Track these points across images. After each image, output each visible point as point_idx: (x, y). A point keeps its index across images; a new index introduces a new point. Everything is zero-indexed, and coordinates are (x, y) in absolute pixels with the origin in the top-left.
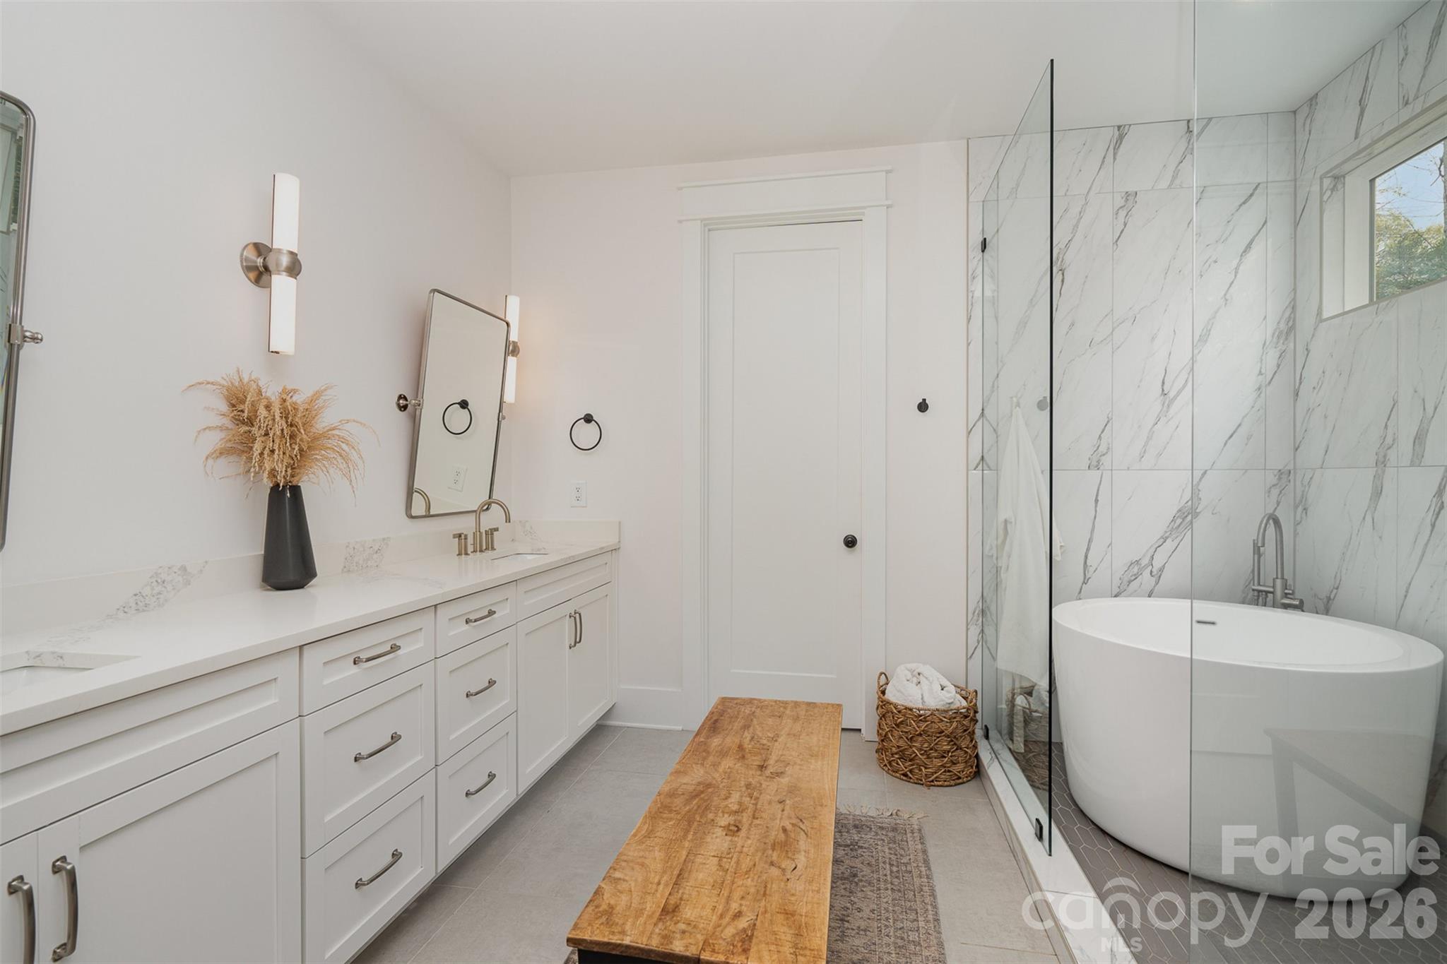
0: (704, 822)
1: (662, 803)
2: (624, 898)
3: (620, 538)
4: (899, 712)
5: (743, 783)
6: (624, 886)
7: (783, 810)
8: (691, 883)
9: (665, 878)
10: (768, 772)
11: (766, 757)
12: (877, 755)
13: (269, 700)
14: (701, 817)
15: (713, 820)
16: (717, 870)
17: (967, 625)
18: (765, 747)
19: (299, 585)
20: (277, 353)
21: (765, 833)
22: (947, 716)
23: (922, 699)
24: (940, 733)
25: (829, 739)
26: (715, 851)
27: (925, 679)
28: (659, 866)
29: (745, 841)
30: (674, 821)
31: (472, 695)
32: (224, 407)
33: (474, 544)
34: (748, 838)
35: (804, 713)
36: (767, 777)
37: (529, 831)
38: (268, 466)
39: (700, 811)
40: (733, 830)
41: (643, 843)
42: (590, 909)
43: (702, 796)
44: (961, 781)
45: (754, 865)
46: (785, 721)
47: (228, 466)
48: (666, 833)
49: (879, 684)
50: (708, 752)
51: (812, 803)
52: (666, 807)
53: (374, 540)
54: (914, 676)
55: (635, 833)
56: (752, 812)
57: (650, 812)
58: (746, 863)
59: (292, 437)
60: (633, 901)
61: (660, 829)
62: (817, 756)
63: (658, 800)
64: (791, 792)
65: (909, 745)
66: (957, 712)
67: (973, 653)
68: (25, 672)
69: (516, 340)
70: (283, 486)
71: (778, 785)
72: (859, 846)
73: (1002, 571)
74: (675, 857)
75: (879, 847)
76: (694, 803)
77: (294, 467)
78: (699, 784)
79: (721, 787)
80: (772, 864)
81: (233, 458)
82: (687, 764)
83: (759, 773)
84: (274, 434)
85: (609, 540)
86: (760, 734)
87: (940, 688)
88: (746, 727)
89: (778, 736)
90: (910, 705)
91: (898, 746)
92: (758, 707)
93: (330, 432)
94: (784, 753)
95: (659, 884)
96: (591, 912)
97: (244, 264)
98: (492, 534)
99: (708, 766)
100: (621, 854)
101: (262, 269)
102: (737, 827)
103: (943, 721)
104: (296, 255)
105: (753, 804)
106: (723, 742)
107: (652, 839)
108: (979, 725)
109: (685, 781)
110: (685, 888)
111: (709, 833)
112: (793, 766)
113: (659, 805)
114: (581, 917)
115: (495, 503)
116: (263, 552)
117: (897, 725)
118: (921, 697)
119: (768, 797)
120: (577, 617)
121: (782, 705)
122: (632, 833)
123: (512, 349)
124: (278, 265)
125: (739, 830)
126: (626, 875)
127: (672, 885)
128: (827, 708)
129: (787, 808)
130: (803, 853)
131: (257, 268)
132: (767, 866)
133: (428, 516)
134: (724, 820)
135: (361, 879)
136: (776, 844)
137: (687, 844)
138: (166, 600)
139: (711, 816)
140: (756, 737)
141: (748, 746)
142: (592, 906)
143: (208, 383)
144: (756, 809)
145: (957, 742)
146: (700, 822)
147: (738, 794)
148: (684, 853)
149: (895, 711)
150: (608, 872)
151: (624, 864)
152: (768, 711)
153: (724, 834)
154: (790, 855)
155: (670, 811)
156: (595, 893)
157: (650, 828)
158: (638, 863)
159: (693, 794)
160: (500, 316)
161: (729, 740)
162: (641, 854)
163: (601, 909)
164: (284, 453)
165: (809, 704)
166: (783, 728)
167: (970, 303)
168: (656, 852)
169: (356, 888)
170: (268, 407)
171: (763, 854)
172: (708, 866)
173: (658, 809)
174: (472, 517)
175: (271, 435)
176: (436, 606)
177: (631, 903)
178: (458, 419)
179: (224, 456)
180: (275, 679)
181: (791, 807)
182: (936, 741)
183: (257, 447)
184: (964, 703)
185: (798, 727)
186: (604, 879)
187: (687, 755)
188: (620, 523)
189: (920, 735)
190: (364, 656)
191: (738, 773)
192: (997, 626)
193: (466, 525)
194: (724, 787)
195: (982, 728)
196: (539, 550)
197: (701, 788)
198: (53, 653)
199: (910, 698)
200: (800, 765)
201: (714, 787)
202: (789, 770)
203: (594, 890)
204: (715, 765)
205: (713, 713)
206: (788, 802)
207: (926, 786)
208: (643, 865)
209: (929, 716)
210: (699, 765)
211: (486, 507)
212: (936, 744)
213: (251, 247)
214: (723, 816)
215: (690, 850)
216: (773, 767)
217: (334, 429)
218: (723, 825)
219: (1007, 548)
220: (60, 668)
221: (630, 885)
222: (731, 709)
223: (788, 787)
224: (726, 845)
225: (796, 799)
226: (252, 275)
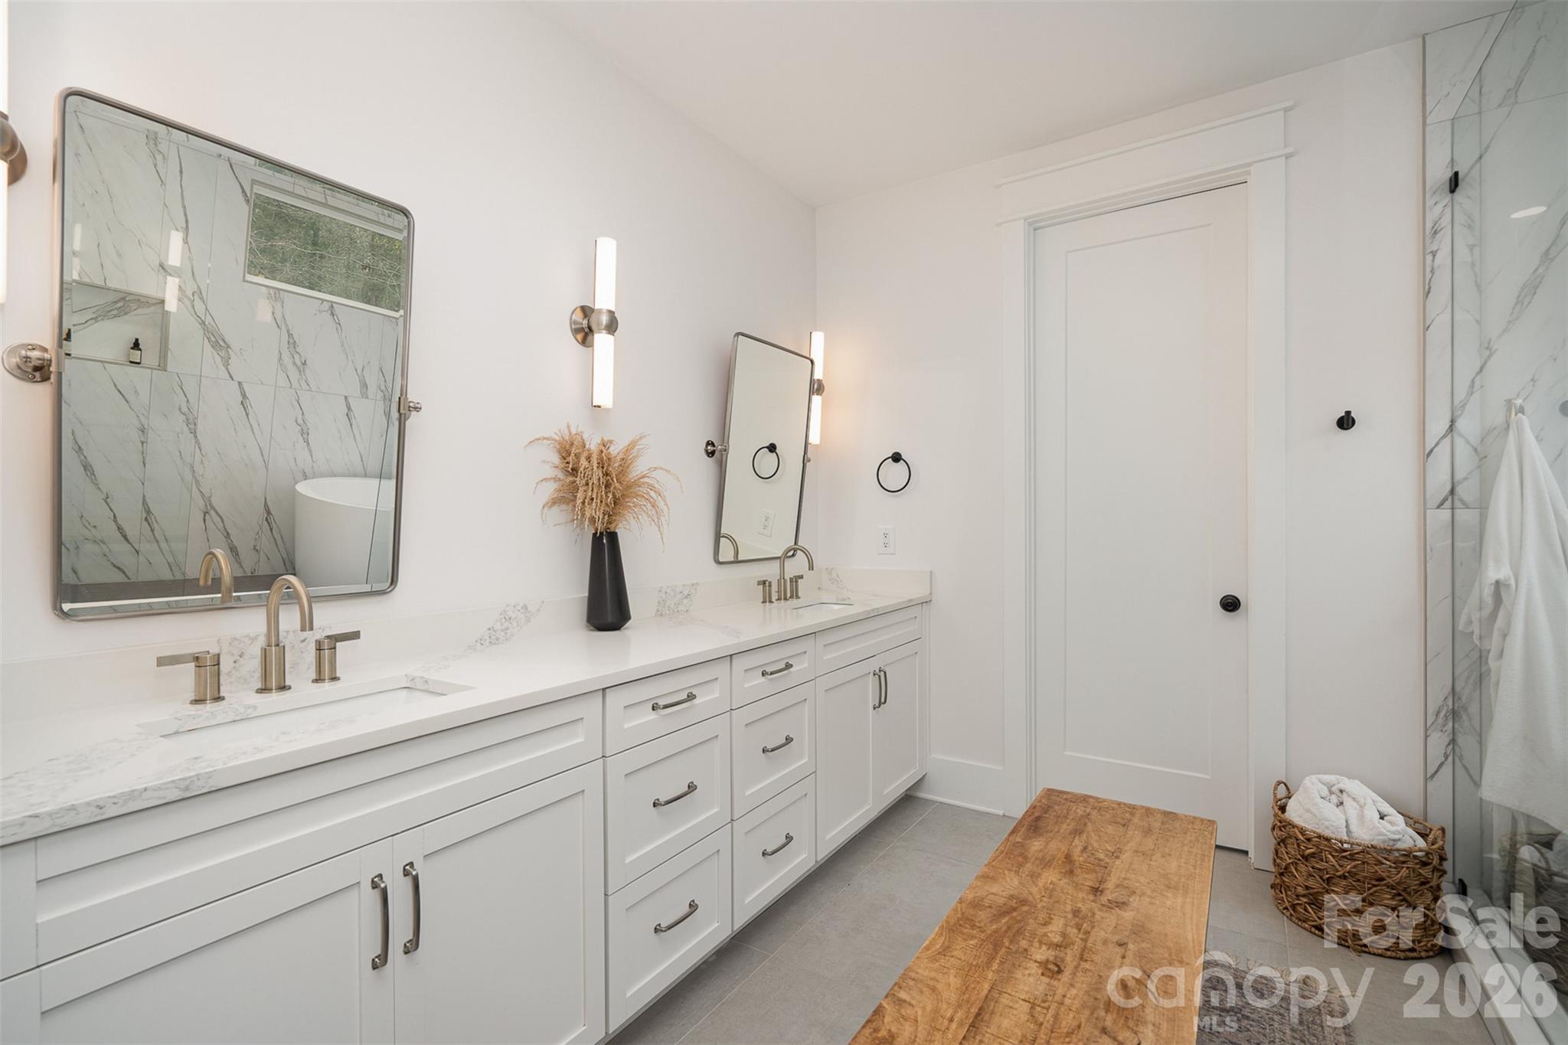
0: (1014, 950)
1: (963, 914)
2: (907, 1027)
3: (931, 588)
4: (1309, 840)
5: (1069, 908)
6: (908, 1012)
7: (1123, 957)
8: (993, 1029)
9: (960, 1015)
10: (1104, 899)
11: (1102, 877)
12: (1272, 892)
13: (576, 739)
14: (1011, 942)
15: (1026, 950)
16: (1028, 1021)
17: (1426, 730)
18: (1102, 863)
19: (616, 626)
20: (599, 407)
21: (1096, 983)
22: (1391, 858)
23: (1347, 826)
24: (1377, 880)
25: (1195, 867)
26: (1027, 992)
27: (1349, 799)
28: (954, 998)
29: (1068, 989)
30: (976, 941)
31: (768, 751)
32: (556, 459)
33: (778, 592)
34: (1072, 985)
35: (1158, 825)
36: (1103, 905)
37: (828, 903)
38: (588, 515)
39: (1010, 934)
40: (1053, 970)
41: (937, 961)
42: (868, 1031)
43: (1014, 914)
44: (1415, 954)
45: (1079, 1027)
46: (1131, 833)
47: (558, 514)
48: (965, 954)
49: (1275, 796)
50: (1026, 858)
51: (1166, 955)
52: (967, 919)
53: (684, 585)
54: (1331, 793)
55: (927, 945)
56: (1080, 951)
57: (948, 922)
58: (1067, 1021)
59: (607, 486)
60: (919, 1035)
61: (958, 947)
62: (1176, 888)
63: (959, 909)
64: (1135, 934)
65: (1324, 888)
66: (1408, 854)
67: (1436, 772)
68: (405, 692)
69: (821, 378)
70: (600, 533)
71: (1118, 920)
72: (1243, 1015)
73: (1491, 656)
74: (974, 988)
75: (1276, 1025)
76: (1003, 921)
77: (611, 515)
78: (1011, 897)
79: (1039, 906)
80: (1104, 1031)
81: (564, 507)
82: (998, 868)
83: (1092, 897)
84: (593, 484)
85: (917, 592)
86: (1096, 845)
87: (1379, 817)
88: (1077, 832)
89: (1120, 850)
90: (1327, 833)
91: (1306, 886)
92: (1094, 808)
93: (641, 480)
94: (1128, 875)
95: (951, 1020)
96: (867, 1035)
97: (573, 327)
98: (796, 582)
99: (1024, 875)
100: (909, 969)
101: (587, 330)
102: (1058, 966)
103: (1383, 864)
104: (614, 313)
105: (1082, 939)
106: (1045, 847)
107: (947, 958)
108: (1449, 876)
109: (993, 891)
110: (983, 1035)
111: (1020, 966)
112: (1140, 896)
113: (959, 916)
114: (857, 1039)
115: (800, 550)
116: (587, 594)
117: (1306, 858)
118: (1345, 824)
119: (1103, 934)
120: (881, 676)
121: (1127, 809)
122: (924, 945)
123: (817, 388)
124: (599, 324)
125: (1060, 971)
126: (913, 998)
127: (968, 1025)
128: (1193, 823)
129: (1130, 954)
130: (1150, 1027)
131: (583, 329)
132: (1096, 1032)
133: (737, 562)
134: (1041, 954)
135: (659, 925)
136: (1111, 1004)
137: (990, 975)
138: (512, 635)
139: (1024, 944)
140: (1090, 848)
141: (1078, 857)
142: (870, 1028)
143: (544, 439)
144: (1085, 947)
145: (1408, 898)
146: (1008, 948)
147: (1062, 922)
148: (986, 986)
149: (1302, 839)
150: (892, 989)
151: (911, 983)
152: (1108, 816)
153: (1040, 971)
154: (1131, 1024)
155: (973, 927)
156: (874, 1012)
157: (947, 943)
158: (928, 986)
159: (1003, 910)
160: (805, 354)
161: (1053, 845)
162: (933, 974)
163: (880, 1035)
164: (601, 502)
165: (1166, 814)
166: (1128, 842)
167: (1428, 270)
168: (951, 976)
169: (656, 932)
170: (588, 459)
171: (1092, 1013)
172: (1015, 1012)
173: (958, 920)
174: (777, 564)
175: (590, 484)
176: (731, 656)
177: (916, 1037)
178: (768, 461)
179: (556, 506)
180: (582, 719)
181: (1135, 954)
182: (1371, 891)
183: (580, 495)
184: (1421, 843)
185: (1149, 843)
186: (886, 997)
187: (999, 856)
188: (931, 572)
189: (1344, 877)
190: (662, 703)
191: (1063, 893)
192: (1480, 736)
193: (771, 571)
194: (1044, 907)
195: (1453, 882)
196: (843, 600)
197: (1013, 903)
198: (422, 677)
199: (1326, 823)
200: (1150, 897)
201: (1029, 906)
202: (1134, 901)
203: (873, 1009)
204: (1034, 876)
205: (1035, 807)
206: (1131, 946)
207: (1355, 950)
208: (933, 989)
209: (1357, 853)
210: (1013, 873)
211: (792, 552)
212: (1371, 894)
213: (579, 310)
214: (1040, 948)
215: (993, 984)
216: (1112, 893)
217: (644, 477)
218: (1039, 960)
219: (1500, 621)
220: (426, 691)
221: (916, 1012)
222: (1058, 805)
223: (1133, 926)
224: (1041, 988)
225: (1144, 945)
226: (580, 337)
